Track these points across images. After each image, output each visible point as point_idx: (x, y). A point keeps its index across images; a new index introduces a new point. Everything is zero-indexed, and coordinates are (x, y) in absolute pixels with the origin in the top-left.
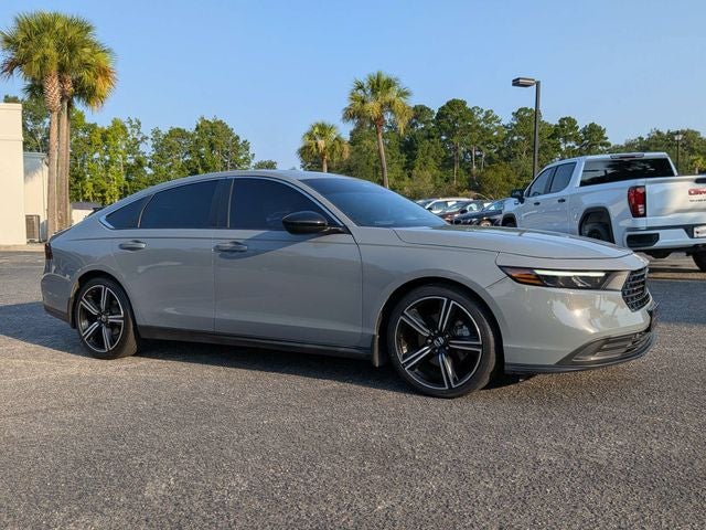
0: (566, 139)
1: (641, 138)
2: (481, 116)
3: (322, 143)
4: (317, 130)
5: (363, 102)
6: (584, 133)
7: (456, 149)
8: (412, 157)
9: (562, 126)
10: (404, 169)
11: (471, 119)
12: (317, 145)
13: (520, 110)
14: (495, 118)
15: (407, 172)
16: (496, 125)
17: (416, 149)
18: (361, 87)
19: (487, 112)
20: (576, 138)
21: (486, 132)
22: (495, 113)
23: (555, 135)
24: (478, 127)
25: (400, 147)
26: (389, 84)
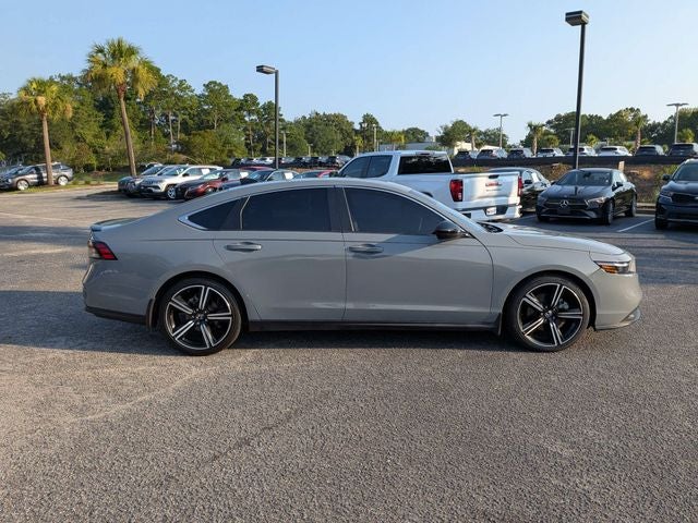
0: (250, 113)
1: (304, 117)
2: (176, 84)
3: (42, 100)
4: (34, 86)
5: (105, 66)
6: (264, 109)
7: (152, 112)
8: (109, 117)
9: (246, 101)
10: (101, 127)
11: (166, 85)
12: (36, 101)
13: (211, 83)
14: (188, 88)
15: (105, 130)
16: (190, 94)
17: (113, 109)
18: (101, 51)
19: (181, 81)
20: (258, 113)
21: (179, 98)
22: (188, 83)
23: (240, 109)
24: (173, 94)
25: (95, 106)
26: (132, 51)
